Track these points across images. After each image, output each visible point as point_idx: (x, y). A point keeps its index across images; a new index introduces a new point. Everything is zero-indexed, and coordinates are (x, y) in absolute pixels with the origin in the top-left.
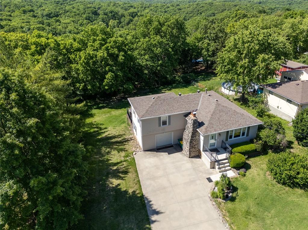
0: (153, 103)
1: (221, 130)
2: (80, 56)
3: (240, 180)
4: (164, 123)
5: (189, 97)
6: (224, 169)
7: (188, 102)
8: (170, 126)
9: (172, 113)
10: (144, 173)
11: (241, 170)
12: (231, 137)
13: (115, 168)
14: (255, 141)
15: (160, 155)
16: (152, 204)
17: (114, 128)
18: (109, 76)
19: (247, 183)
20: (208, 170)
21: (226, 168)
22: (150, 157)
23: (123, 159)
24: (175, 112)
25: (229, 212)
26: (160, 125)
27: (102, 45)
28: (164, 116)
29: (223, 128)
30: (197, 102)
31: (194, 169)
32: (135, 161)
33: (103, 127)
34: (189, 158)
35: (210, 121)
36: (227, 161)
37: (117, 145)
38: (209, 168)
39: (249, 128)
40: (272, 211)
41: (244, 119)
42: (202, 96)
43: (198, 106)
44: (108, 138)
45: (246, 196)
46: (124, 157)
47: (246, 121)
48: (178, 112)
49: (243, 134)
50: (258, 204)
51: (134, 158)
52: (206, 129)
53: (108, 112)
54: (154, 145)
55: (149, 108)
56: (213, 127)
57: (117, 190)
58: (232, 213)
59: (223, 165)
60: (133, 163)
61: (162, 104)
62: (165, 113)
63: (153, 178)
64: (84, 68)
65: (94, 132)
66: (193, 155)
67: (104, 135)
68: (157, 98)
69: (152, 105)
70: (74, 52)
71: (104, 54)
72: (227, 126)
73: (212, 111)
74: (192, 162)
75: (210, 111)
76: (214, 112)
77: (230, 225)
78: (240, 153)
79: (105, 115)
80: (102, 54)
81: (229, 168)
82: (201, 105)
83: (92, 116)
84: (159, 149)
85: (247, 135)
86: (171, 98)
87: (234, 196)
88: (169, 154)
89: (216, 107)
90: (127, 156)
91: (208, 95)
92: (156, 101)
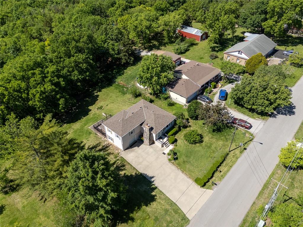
0: (122, 124)
3: (176, 149)
4: (132, 133)
5: (138, 113)
6: (167, 146)
7: (139, 116)
8: (134, 133)
10: (134, 163)
11: (174, 143)
12: (165, 129)
14: (175, 126)
15: (134, 150)
17: (88, 140)
18: (62, 101)
19: (179, 149)
20: (161, 149)
22: (130, 153)
23: (115, 159)
24: (136, 126)
26: (130, 135)
28: (131, 130)
30: (143, 115)
31: (154, 151)
34: (149, 146)
35: (155, 125)
36: (167, 141)
38: (161, 147)
39: (171, 122)
40: (192, 157)
42: (144, 110)
43: (144, 117)
45: (181, 155)
47: (169, 119)
49: (169, 125)
50: (186, 156)
51: (122, 157)
52: (155, 131)
53: (70, 128)
54: (128, 145)
55: (122, 129)
57: (125, 176)
58: (179, 165)
59: (167, 144)
60: (124, 161)
61: (127, 123)
62: (131, 128)
63: (140, 163)
66: (151, 143)
68: (122, 120)
69: (122, 126)
74: (152, 147)
75: (153, 120)
76: (155, 120)
77: (180, 170)
78: (171, 135)
79: (70, 131)
81: (169, 144)
82: (146, 117)
84: (132, 146)
86: (129, 117)
87: (177, 157)
88: (139, 147)
89: (155, 116)
90: (116, 157)
91: (146, 108)
92: (123, 122)
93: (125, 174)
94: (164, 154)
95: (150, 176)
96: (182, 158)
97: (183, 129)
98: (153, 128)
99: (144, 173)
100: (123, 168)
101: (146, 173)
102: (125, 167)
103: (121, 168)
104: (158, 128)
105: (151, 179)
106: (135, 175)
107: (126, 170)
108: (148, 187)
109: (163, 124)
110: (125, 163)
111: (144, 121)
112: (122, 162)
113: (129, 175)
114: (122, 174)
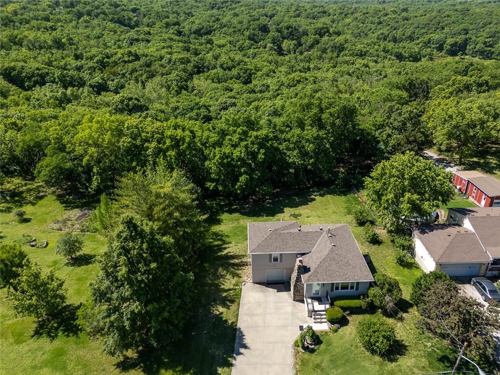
0: (267, 237)
1: (324, 280)
2: (215, 153)
3: (329, 335)
4: (276, 259)
5: (308, 234)
6: (319, 320)
7: (305, 240)
8: (281, 263)
9: (284, 251)
10: (246, 307)
11: (335, 325)
12: (337, 288)
13: (225, 294)
14: (362, 297)
15: (267, 292)
16: (245, 339)
17: (237, 244)
18: (243, 178)
19: (334, 340)
20: (305, 318)
21: (323, 320)
22: (257, 292)
23: (232, 287)
24: (286, 251)
25: (302, 361)
26: (271, 261)
27: (241, 140)
28: (276, 253)
29: (327, 279)
30: (315, 242)
31: (292, 313)
32: (241, 292)
33: (227, 240)
34: (294, 300)
35: (316, 268)
36: (324, 313)
37: (234, 269)
38: (307, 316)
39: (358, 283)
40: (340, 370)
41: (354, 272)
42: (322, 236)
43: (314, 247)
44: (228, 257)
45: (325, 351)
46: (234, 285)
47: (355, 275)
48: (291, 251)
49: (352, 288)
50: (332, 361)
51: (241, 289)
52: (309, 277)
53: (237, 220)
54: (264, 279)
55: (261, 242)
56: (317, 276)
57: (219, 318)
58: (304, 363)
59: (319, 317)
60: (238, 295)
61: (276, 238)
62: (276, 250)
63: (252, 315)
64: (217, 167)
65: (218, 245)
66: (297, 298)
67: (226, 252)
68: (273, 231)
69: (266, 239)
70: (209, 147)
71: (241, 153)
72: (333, 278)
73: (323, 257)
74: (294, 306)
75: (321, 258)
76: (324, 259)
77: (297, 372)
78: (340, 307)
79: (232, 224)
80: (238, 154)
81: (325, 320)
82: (316, 248)
83: (219, 222)
84: (269, 284)
85: (357, 289)
86: (288, 233)
87: (315, 348)
88: (277, 292)
89: (329, 254)
90: (236, 285)
91: (329, 235)
92: (271, 234)
93: (222, 313)
94: (301, 328)
95: (246, 342)
96: (321, 357)
97: (381, 315)
98: (310, 271)
99: (243, 332)
100: (229, 304)
101: (245, 333)
102: (232, 304)
103: (228, 302)
104: (319, 276)
105: (242, 348)
106: (230, 324)
107: (228, 310)
108: (225, 356)
109: (334, 276)
110: (237, 300)
111: (307, 253)
112: (236, 295)
113: (224, 319)
114: (219, 312)
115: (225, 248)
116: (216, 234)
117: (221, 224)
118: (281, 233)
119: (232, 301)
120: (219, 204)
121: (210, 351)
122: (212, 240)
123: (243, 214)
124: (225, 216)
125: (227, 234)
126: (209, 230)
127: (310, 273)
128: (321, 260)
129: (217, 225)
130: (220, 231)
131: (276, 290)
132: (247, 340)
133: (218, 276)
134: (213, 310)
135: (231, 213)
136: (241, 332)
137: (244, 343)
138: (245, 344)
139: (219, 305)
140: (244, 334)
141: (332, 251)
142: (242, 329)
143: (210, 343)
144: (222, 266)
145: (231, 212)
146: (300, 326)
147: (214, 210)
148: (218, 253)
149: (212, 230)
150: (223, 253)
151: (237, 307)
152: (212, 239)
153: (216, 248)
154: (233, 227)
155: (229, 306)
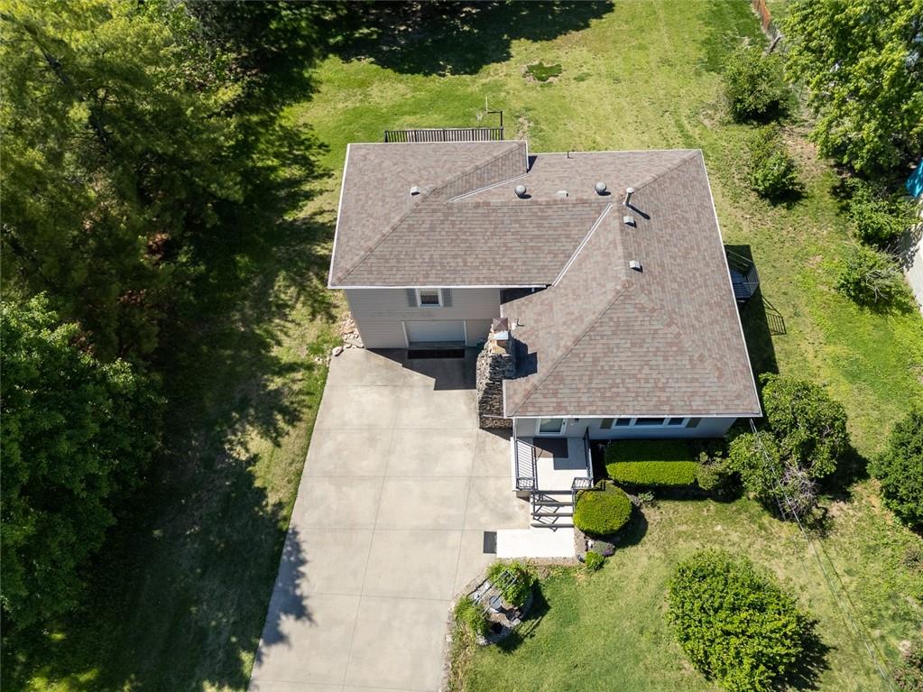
0: (402, 221)
1: (580, 408)
3: (574, 581)
4: (430, 300)
5: (550, 212)
6: (548, 521)
7: (534, 237)
9: (454, 282)
11: (599, 543)
14: (704, 455)
15: (404, 385)
19: (587, 600)
20: (508, 499)
21: (561, 521)
23: (303, 355)
24: (463, 282)
26: (413, 304)
29: (591, 404)
30: (569, 246)
32: (324, 383)
34: (482, 428)
35: (557, 363)
36: (569, 498)
41: (694, 380)
42: (599, 221)
43: (563, 264)
45: (553, 645)
46: (310, 348)
47: (694, 394)
48: (478, 281)
51: (327, 370)
52: (528, 395)
54: (401, 340)
55: (379, 243)
56: (555, 394)
58: (478, 689)
59: (551, 510)
60: (314, 394)
61: (432, 228)
62: (426, 276)
66: (492, 425)
68: (425, 198)
69: (394, 229)
72: (611, 399)
73: (590, 318)
74: (480, 447)
75: (580, 318)
76: (592, 328)
81: (570, 522)
82: (571, 270)
85: (692, 426)
86: (477, 206)
87: (522, 631)
88: (436, 388)
89: (612, 306)
90: (316, 350)
91: (627, 219)
92: (417, 210)
93: (254, 459)
94: (490, 542)
95: (304, 588)
97: (756, 507)
98: (535, 369)
99: (304, 546)
100: (281, 424)
101: (309, 552)
102: (290, 428)
103: (279, 417)
104: (564, 391)
105: (287, 612)
106: (269, 509)
107: (277, 448)
108: (234, 639)
109: (617, 394)
110: (306, 412)
111: (537, 290)
112: (308, 393)
113: (258, 484)
114: (247, 450)
115: (309, 196)
116: (291, 137)
117: (309, 99)
118: (450, 207)
119: (293, 417)
120: (316, 21)
121: (193, 609)
122: (276, 162)
123: (385, 61)
124: (328, 70)
125: (323, 139)
126: (272, 120)
127: (533, 379)
128: (578, 330)
129: (297, 101)
130: (305, 125)
131: (432, 381)
132: (312, 585)
133: (268, 304)
134: (231, 442)
135: (347, 60)
136: (297, 548)
137: (298, 592)
138: (301, 598)
139: (251, 424)
140: (303, 555)
141: (624, 296)
142: (301, 537)
143: (202, 576)
144: (288, 264)
145: (348, 51)
146: (486, 534)
147: (300, 43)
148: (285, 211)
149: (283, 122)
150: (302, 215)
151: (303, 441)
152: (276, 155)
153: (283, 193)
154: (346, 112)
155: (279, 433)
